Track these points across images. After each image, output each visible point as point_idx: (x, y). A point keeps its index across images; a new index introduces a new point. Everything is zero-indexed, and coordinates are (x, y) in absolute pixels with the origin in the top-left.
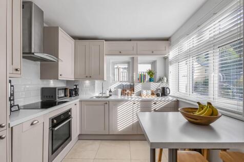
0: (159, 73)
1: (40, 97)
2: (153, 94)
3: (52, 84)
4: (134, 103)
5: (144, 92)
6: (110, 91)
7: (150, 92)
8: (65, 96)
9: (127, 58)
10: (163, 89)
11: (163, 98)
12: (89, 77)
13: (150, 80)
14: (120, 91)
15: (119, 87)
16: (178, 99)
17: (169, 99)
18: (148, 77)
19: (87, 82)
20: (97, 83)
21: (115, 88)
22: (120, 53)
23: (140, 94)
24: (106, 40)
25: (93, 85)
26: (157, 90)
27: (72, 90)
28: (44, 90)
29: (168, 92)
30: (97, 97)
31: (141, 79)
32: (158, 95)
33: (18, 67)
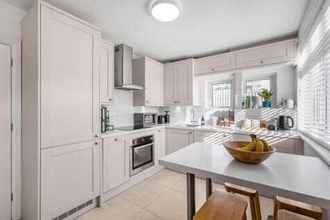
1: (133, 122)
2: (263, 125)
3: (143, 110)
4: (225, 136)
5: (248, 122)
6: (203, 119)
7: (257, 123)
8: (154, 122)
9: (226, 76)
10: (282, 118)
11: (280, 133)
12: (177, 103)
13: (265, 105)
14: (215, 119)
15: (215, 114)
16: (304, 138)
17: (291, 134)
18: (261, 101)
19: (178, 108)
20: (189, 109)
21: (211, 116)
22: (213, 71)
23: (241, 124)
24: (196, 58)
25: (184, 111)
26: (273, 120)
27: (162, 116)
28: (135, 115)
29: (290, 124)
30: (188, 125)
31: (249, 103)
32: (271, 128)
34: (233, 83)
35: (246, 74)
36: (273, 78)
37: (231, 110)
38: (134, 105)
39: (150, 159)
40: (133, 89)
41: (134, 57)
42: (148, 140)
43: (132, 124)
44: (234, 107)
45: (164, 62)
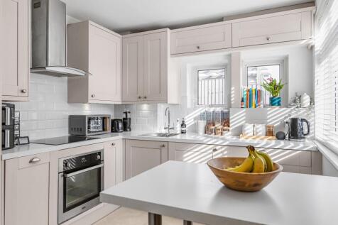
0: (294, 85)
1: (67, 129)
2: (269, 133)
3: (87, 110)
4: (215, 150)
5: (249, 128)
6: (183, 125)
7: (261, 129)
8: (104, 129)
9: (218, 57)
10: (294, 121)
11: (291, 144)
12: (143, 98)
13: (273, 102)
14: (202, 124)
15: (202, 117)
16: (322, 149)
17: (307, 144)
18: (267, 96)
19: (145, 107)
20: (161, 108)
21: (195, 119)
22: (199, 50)
23: (239, 132)
24: (172, 27)
25: (154, 112)
26: (283, 124)
27: (117, 120)
28: (72, 118)
29: (306, 131)
30: (161, 135)
31: (250, 99)
32: (280, 136)
33: (25, 88)
34: (228, 69)
35: (247, 56)
36: (283, 63)
37: (226, 111)
38: (69, 102)
39: (95, 192)
40: (69, 75)
41: (69, 19)
42: (93, 159)
43: (65, 133)
44: (230, 106)
45: (122, 31)
